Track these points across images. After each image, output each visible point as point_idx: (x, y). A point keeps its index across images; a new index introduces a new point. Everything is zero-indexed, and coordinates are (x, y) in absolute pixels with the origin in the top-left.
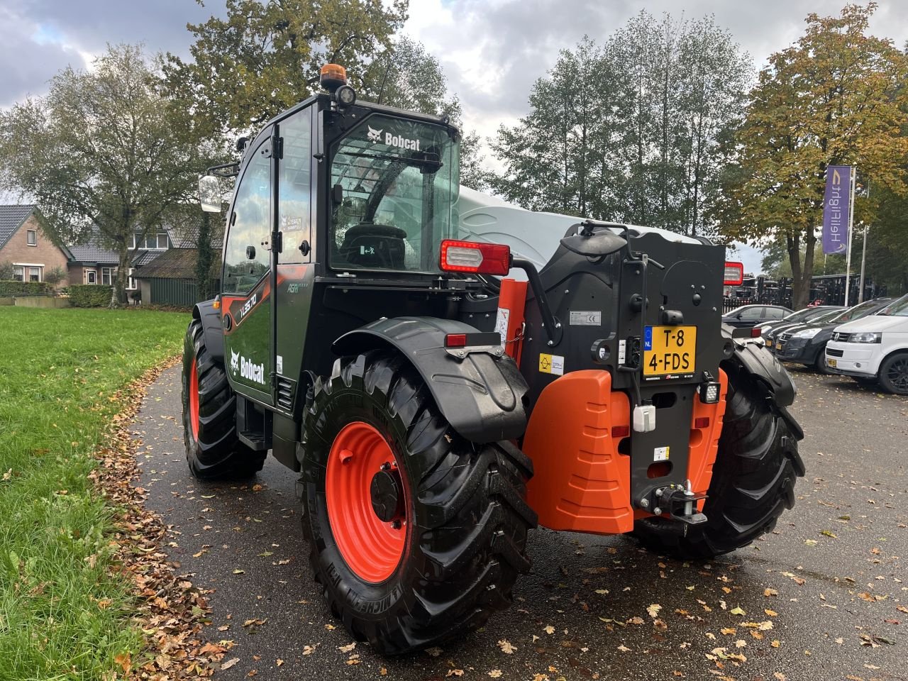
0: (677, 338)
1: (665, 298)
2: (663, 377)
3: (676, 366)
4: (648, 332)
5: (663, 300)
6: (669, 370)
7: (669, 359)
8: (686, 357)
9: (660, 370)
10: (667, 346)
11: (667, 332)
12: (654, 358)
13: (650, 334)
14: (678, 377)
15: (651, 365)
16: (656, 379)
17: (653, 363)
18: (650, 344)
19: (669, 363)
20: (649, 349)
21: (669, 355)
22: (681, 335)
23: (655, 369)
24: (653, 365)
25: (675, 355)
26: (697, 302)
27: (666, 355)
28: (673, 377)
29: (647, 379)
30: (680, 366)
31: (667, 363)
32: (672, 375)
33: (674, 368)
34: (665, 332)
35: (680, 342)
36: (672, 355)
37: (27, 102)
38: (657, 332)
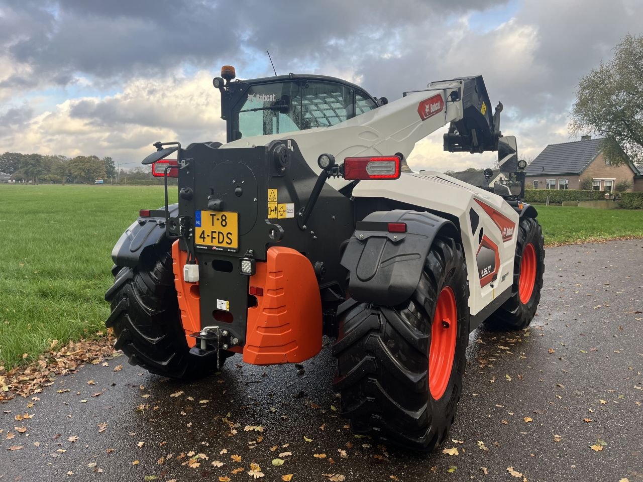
0: (221, 220)
1: (212, 190)
2: (210, 248)
3: (220, 241)
4: (198, 214)
5: (211, 192)
6: (215, 243)
7: (215, 235)
8: (229, 236)
9: (208, 242)
10: (213, 225)
11: (213, 215)
12: (203, 232)
13: (200, 216)
14: (222, 249)
15: (201, 237)
16: (205, 248)
17: (202, 236)
18: (200, 223)
19: (215, 238)
20: (200, 226)
21: (215, 232)
22: (224, 218)
23: (204, 241)
24: (202, 238)
25: (219, 233)
26: (239, 194)
27: (212, 232)
28: (218, 249)
29: (197, 247)
30: (225, 242)
31: (213, 238)
32: (217, 247)
33: (219, 242)
34: (211, 215)
35: (224, 223)
36: (217, 233)
37: (600, 66)
38: (205, 215)
